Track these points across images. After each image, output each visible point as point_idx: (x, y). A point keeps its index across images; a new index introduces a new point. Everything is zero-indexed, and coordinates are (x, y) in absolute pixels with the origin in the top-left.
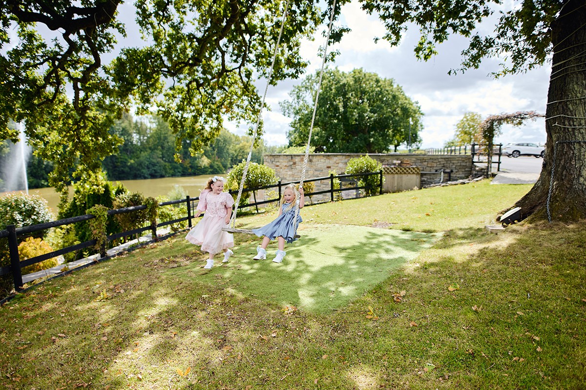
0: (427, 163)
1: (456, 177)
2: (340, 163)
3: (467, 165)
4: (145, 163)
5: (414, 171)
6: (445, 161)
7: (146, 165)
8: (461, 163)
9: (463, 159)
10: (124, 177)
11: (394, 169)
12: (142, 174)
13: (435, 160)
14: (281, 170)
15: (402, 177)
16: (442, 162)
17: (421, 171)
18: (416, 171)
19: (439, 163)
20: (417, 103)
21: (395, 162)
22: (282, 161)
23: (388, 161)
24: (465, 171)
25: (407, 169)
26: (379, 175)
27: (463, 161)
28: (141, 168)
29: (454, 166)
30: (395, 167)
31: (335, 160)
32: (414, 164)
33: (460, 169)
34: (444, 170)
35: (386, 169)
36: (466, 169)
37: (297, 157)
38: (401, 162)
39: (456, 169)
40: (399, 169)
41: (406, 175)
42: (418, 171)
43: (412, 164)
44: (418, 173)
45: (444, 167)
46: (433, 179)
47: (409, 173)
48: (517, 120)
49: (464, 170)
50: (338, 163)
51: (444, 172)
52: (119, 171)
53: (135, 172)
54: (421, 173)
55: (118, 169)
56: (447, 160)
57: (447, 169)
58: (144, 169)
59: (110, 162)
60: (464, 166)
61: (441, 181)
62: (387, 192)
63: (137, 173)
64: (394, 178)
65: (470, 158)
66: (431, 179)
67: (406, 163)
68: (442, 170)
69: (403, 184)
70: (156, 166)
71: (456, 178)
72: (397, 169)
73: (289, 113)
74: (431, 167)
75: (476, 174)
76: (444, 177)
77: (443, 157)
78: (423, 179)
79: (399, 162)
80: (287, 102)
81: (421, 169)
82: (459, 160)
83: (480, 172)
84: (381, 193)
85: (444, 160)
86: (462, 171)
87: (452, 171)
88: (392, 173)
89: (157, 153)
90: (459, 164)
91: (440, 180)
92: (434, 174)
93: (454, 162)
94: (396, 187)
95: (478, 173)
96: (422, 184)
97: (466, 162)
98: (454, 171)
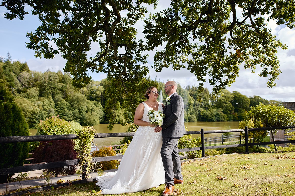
4: (214, 114)
12: (212, 120)
28: (212, 117)
52: (202, 117)
53: (209, 118)
89: (220, 109)
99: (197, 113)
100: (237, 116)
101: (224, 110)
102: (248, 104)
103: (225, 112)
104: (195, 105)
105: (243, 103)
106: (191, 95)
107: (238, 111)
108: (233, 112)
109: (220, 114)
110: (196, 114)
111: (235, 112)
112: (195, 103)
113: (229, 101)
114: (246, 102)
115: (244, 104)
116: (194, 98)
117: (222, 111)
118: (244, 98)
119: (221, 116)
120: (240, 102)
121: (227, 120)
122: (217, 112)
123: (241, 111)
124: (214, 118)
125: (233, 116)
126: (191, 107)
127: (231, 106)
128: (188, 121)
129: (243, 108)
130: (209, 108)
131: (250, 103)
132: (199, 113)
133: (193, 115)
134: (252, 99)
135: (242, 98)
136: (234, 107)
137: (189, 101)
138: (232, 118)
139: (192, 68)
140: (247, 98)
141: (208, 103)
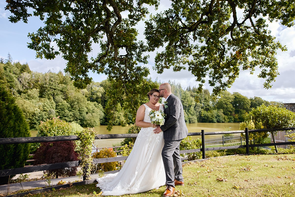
7: (215, 116)
28: (212, 118)
53: (209, 119)
55: (202, 118)
58: (214, 118)
63: (211, 120)
70: (220, 117)
89: (221, 110)
100: (237, 117)
101: (225, 111)
103: (226, 113)
104: (196, 106)
105: (244, 104)
108: (233, 113)
110: (197, 116)
111: (235, 113)
112: (196, 104)
113: (230, 103)
114: (247, 103)
116: (195, 100)
117: (223, 113)
119: (222, 117)
120: (240, 103)
121: (228, 121)
122: (217, 113)
123: (242, 113)
124: (215, 120)
125: (233, 117)
126: (192, 108)
127: (232, 107)
128: (189, 122)
129: (244, 109)
130: (210, 109)
131: (250, 105)
132: (200, 114)
133: (194, 117)
134: (252, 101)
135: (243, 99)
136: (235, 108)
137: (190, 103)
138: (233, 120)
139: (193, 69)
140: (248, 99)
141: (209, 105)
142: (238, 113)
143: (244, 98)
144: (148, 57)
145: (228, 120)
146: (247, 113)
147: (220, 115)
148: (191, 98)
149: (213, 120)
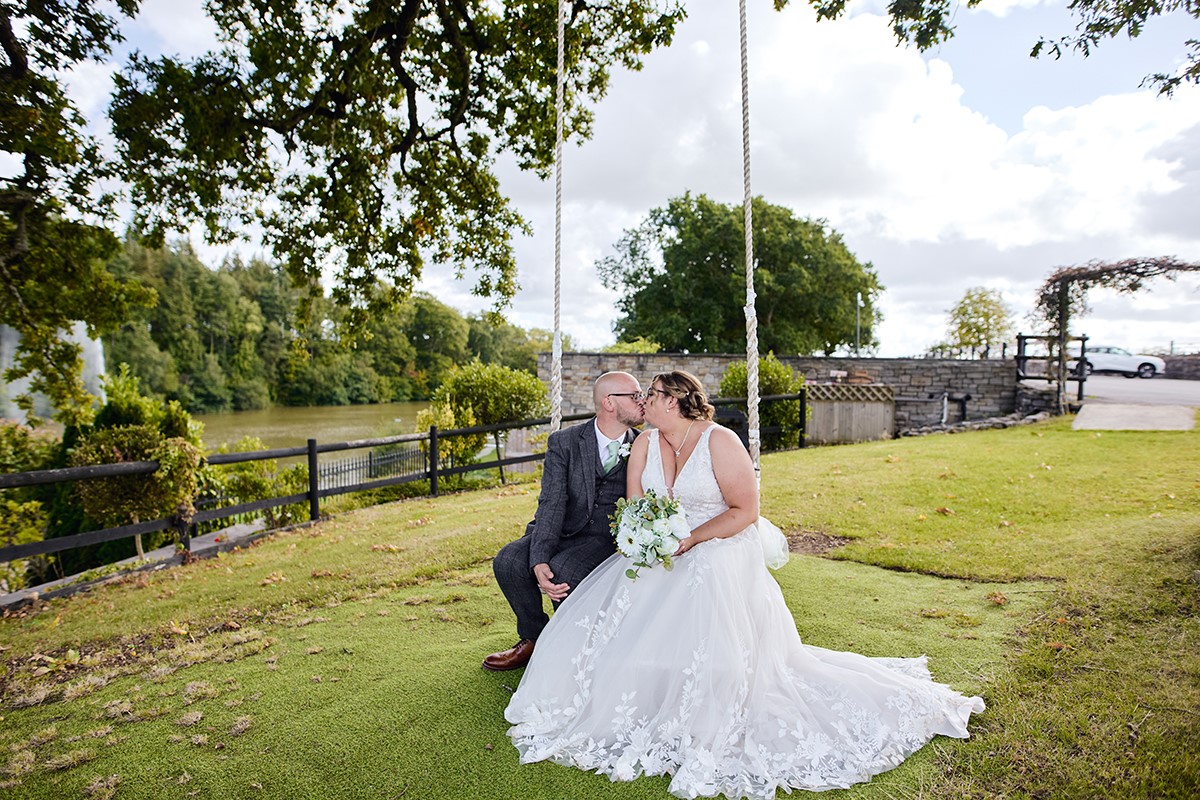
0: (908, 377)
1: (978, 411)
2: (708, 375)
3: (1006, 384)
4: (341, 376)
5: (879, 395)
6: (952, 373)
7: (343, 379)
8: (989, 379)
9: (994, 370)
10: (300, 401)
11: (833, 389)
12: (334, 397)
13: (929, 370)
14: (576, 387)
15: (850, 409)
16: (945, 376)
17: (897, 395)
18: (884, 395)
19: (938, 379)
20: (869, 265)
21: (833, 373)
22: (577, 367)
23: (817, 370)
24: (1000, 398)
25: (864, 390)
26: (798, 402)
27: (996, 375)
28: (331, 385)
29: (974, 386)
30: (834, 386)
31: (696, 367)
32: (879, 379)
33: (987, 392)
34: (950, 393)
35: (814, 389)
36: (1003, 394)
37: (610, 359)
38: (848, 375)
39: (978, 393)
40: (844, 390)
41: (860, 404)
42: (889, 395)
43: (873, 378)
44: (889, 399)
45: (949, 386)
46: (923, 414)
47: (868, 399)
48: (1128, 280)
49: (997, 396)
50: (704, 375)
51: (949, 399)
52: (291, 389)
53: (320, 391)
54: (896, 401)
55: (289, 386)
56: (958, 370)
57: (958, 392)
58: (338, 385)
59: (276, 373)
60: (996, 385)
61: (944, 421)
62: (816, 443)
63: (324, 394)
64: (832, 410)
65: (1011, 368)
66: (918, 414)
67: (860, 377)
68: (946, 394)
69: (854, 427)
70: (362, 381)
71: (979, 414)
72: (838, 390)
73: (613, 282)
74: (918, 387)
75: (1027, 406)
76: (950, 411)
77: (946, 363)
78: (899, 413)
79: (844, 374)
80: (612, 260)
81: (896, 391)
82: (987, 372)
83: (1037, 399)
84: (802, 444)
85: (949, 372)
86: (994, 399)
87: (968, 398)
88: (828, 398)
89: (365, 356)
90: (985, 381)
91: (942, 418)
92: (926, 403)
93: (974, 376)
94: (836, 433)
95: (1034, 403)
96: (898, 425)
97: (1003, 377)
98: (975, 396)
99: (273, 374)
100: (424, 382)
101: (379, 359)
102: (463, 339)
103: (383, 366)
104: (265, 337)
105: (447, 336)
106: (247, 292)
107: (430, 365)
108: (411, 366)
109: (365, 375)
110: (268, 378)
111: (418, 368)
112: (266, 329)
113: (399, 329)
114: (457, 334)
115: (448, 339)
116: (263, 312)
117: (373, 366)
118: (448, 316)
119: (369, 383)
120: (436, 332)
121: (390, 397)
122: (350, 367)
123: (440, 366)
124: (341, 392)
125: (410, 383)
126: (248, 346)
127: (407, 344)
128: (233, 405)
129: (447, 353)
130: (322, 351)
131: (467, 339)
132: (281, 371)
133: (254, 382)
134: (475, 324)
135: (444, 317)
136: (417, 350)
137: (238, 324)
138: (408, 390)
139: (276, 242)
140: (461, 317)
141: (319, 333)
142: (426, 368)
143: (448, 313)
144: (117, 198)
145: (392, 393)
146: (456, 366)
147: (362, 374)
148: (245, 302)
149: (335, 394)
